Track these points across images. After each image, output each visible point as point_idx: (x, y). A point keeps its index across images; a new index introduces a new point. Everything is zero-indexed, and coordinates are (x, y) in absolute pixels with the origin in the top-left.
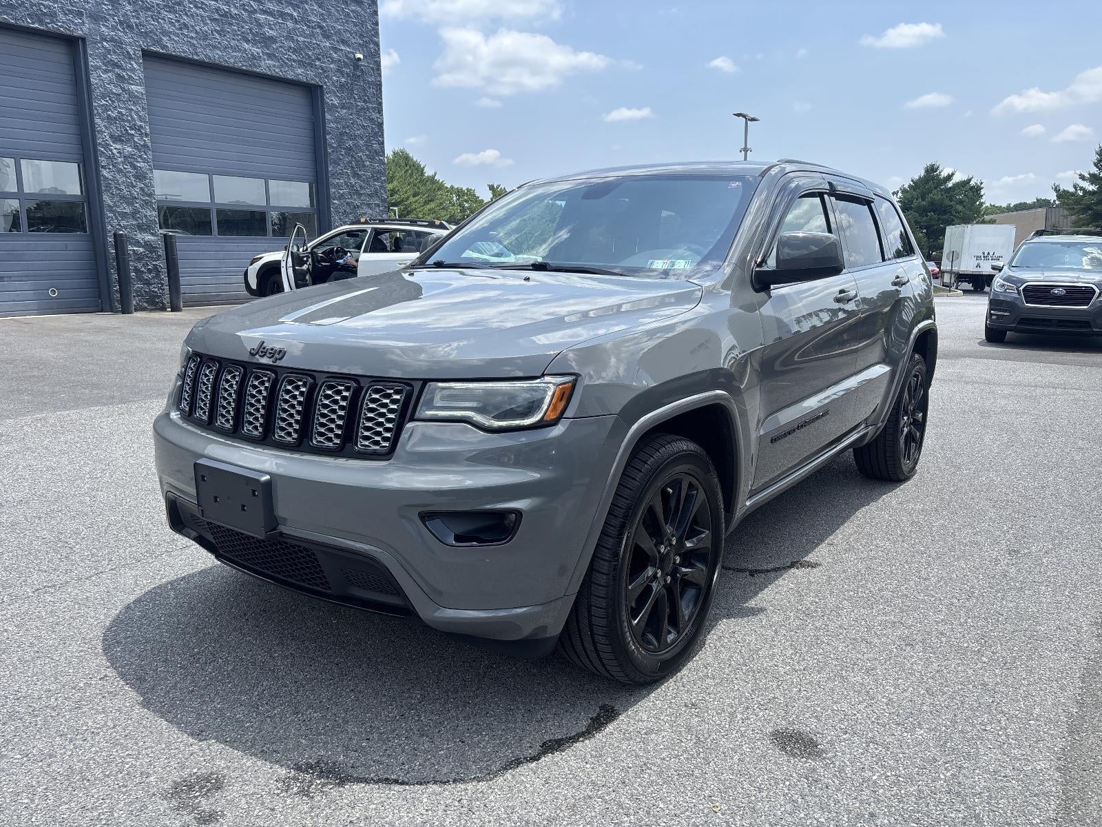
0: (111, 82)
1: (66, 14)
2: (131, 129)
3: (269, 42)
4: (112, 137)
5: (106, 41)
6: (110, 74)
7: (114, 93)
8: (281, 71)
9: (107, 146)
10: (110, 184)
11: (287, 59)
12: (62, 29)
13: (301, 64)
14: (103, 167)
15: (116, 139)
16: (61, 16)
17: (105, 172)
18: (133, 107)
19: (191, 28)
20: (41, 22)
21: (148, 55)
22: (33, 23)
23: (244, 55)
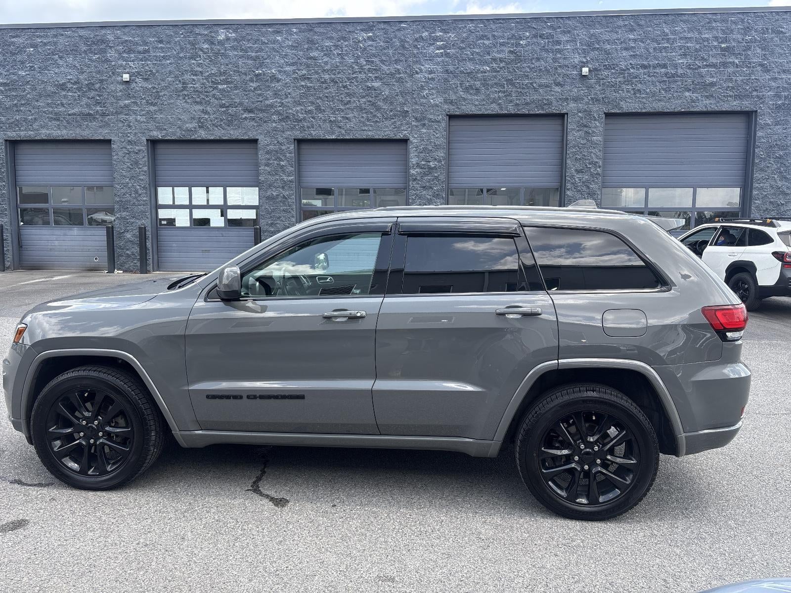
0: (580, 137)
1: (558, 101)
2: (590, 164)
3: (708, 88)
4: (576, 170)
5: (580, 112)
6: (580, 132)
7: (581, 144)
8: (717, 106)
9: (572, 177)
10: (570, 199)
11: (724, 96)
12: (554, 111)
13: (736, 97)
14: (568, 189)
15: (578, 171)
16: (554, 103)
17: (568, 193)
18: (593, 151)
19: (643, 92)
20: (543, 109)
21: (608, 115)
22: (538, 111)
23: (685, 101)
